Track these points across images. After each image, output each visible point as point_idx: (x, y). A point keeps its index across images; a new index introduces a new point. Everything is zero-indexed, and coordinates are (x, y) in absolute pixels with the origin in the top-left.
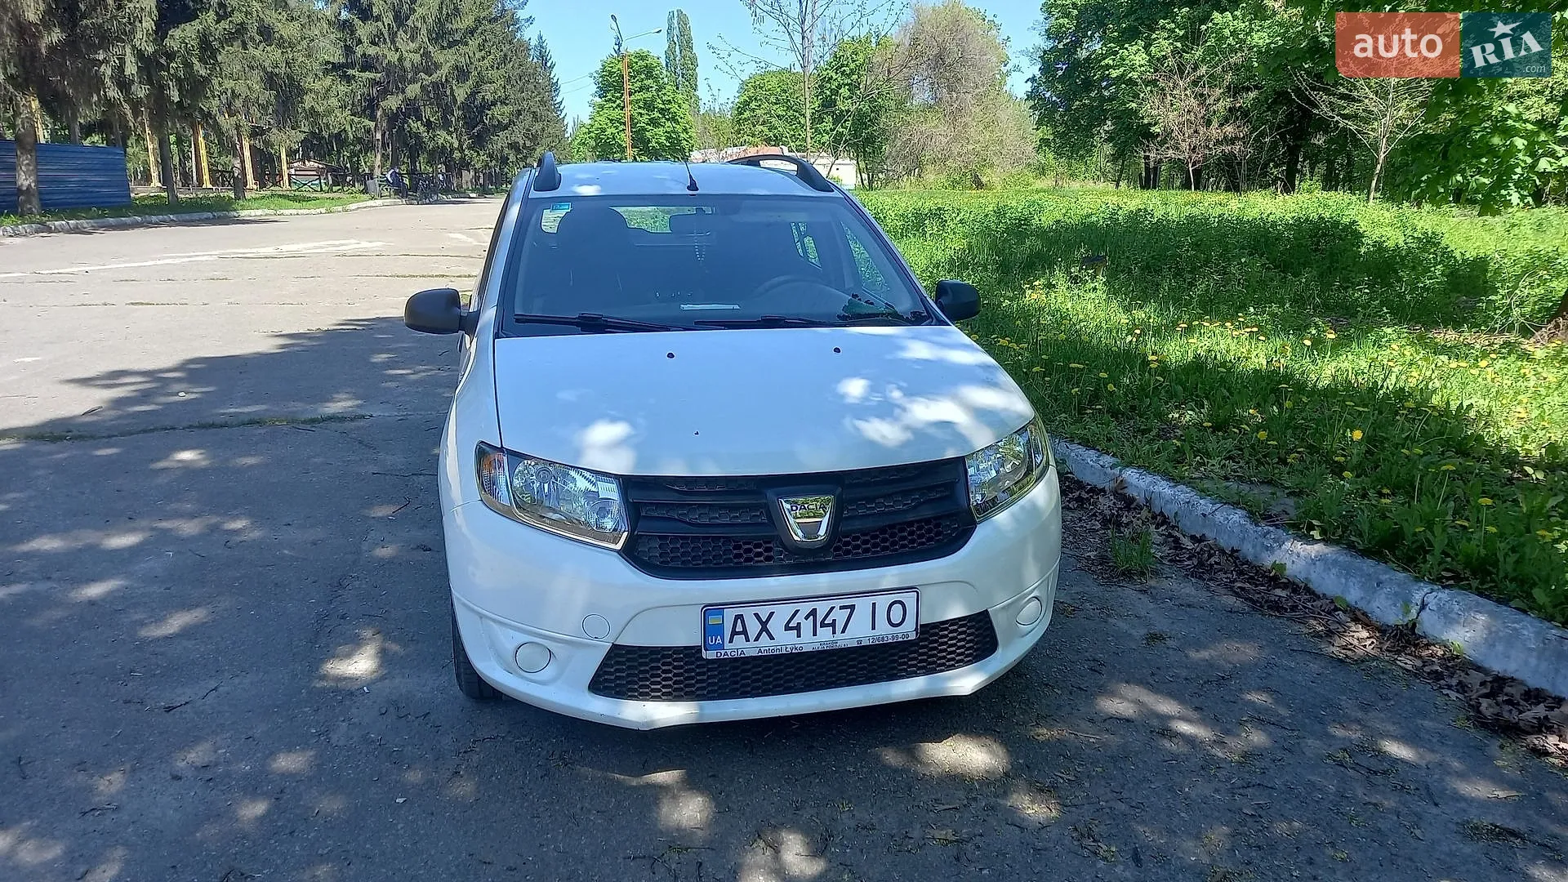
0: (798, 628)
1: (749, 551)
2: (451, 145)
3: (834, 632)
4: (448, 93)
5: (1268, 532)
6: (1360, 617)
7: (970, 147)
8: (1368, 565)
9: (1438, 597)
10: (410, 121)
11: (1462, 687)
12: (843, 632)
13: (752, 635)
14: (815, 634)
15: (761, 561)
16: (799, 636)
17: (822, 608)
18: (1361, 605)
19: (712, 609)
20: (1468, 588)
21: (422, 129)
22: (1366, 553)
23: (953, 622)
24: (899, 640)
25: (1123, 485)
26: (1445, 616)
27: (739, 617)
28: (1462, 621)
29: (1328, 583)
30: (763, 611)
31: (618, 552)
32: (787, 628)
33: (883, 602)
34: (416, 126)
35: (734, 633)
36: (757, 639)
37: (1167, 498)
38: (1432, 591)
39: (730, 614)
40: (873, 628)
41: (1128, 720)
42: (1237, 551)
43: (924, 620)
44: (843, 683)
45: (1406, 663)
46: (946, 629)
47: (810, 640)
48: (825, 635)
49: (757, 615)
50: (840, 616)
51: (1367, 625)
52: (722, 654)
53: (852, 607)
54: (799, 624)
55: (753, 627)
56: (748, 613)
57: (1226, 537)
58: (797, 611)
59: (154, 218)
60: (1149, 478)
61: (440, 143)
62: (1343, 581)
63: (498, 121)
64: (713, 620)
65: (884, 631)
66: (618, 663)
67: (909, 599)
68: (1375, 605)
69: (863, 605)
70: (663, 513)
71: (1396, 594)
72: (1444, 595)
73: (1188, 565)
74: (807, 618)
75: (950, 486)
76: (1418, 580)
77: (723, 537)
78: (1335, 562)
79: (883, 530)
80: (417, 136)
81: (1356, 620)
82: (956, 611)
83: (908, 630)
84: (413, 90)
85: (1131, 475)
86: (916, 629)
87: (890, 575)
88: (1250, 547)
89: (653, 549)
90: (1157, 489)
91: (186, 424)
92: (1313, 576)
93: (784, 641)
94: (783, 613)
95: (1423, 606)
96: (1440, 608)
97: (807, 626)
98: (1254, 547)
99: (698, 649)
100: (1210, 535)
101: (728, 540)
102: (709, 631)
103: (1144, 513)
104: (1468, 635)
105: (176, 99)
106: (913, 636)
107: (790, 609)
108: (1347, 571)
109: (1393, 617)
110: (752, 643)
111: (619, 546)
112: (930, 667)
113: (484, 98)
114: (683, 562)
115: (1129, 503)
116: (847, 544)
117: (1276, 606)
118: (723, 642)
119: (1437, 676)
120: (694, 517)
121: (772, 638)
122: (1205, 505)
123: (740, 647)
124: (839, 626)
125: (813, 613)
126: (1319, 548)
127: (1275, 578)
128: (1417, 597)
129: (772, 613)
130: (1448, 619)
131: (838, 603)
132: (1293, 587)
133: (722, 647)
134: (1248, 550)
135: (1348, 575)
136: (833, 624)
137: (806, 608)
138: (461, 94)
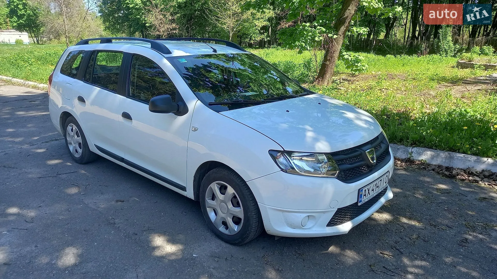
9: (415, 150)
11: (433, 170)
17: (377, 182)
20: (419, 146)
26: (419, 154)
28: (424, 154)
30: (368, 187)
32: (372, 190)
35: (364, 195)
38: (412, 149)
53: (381, 180)
71: (404, 151)
72: (415, 149)
95: (412, 152)
99: (357, 203)
104: (426, 157)
128: (410, 151)
130: (420, 154)
137: (375, 183)
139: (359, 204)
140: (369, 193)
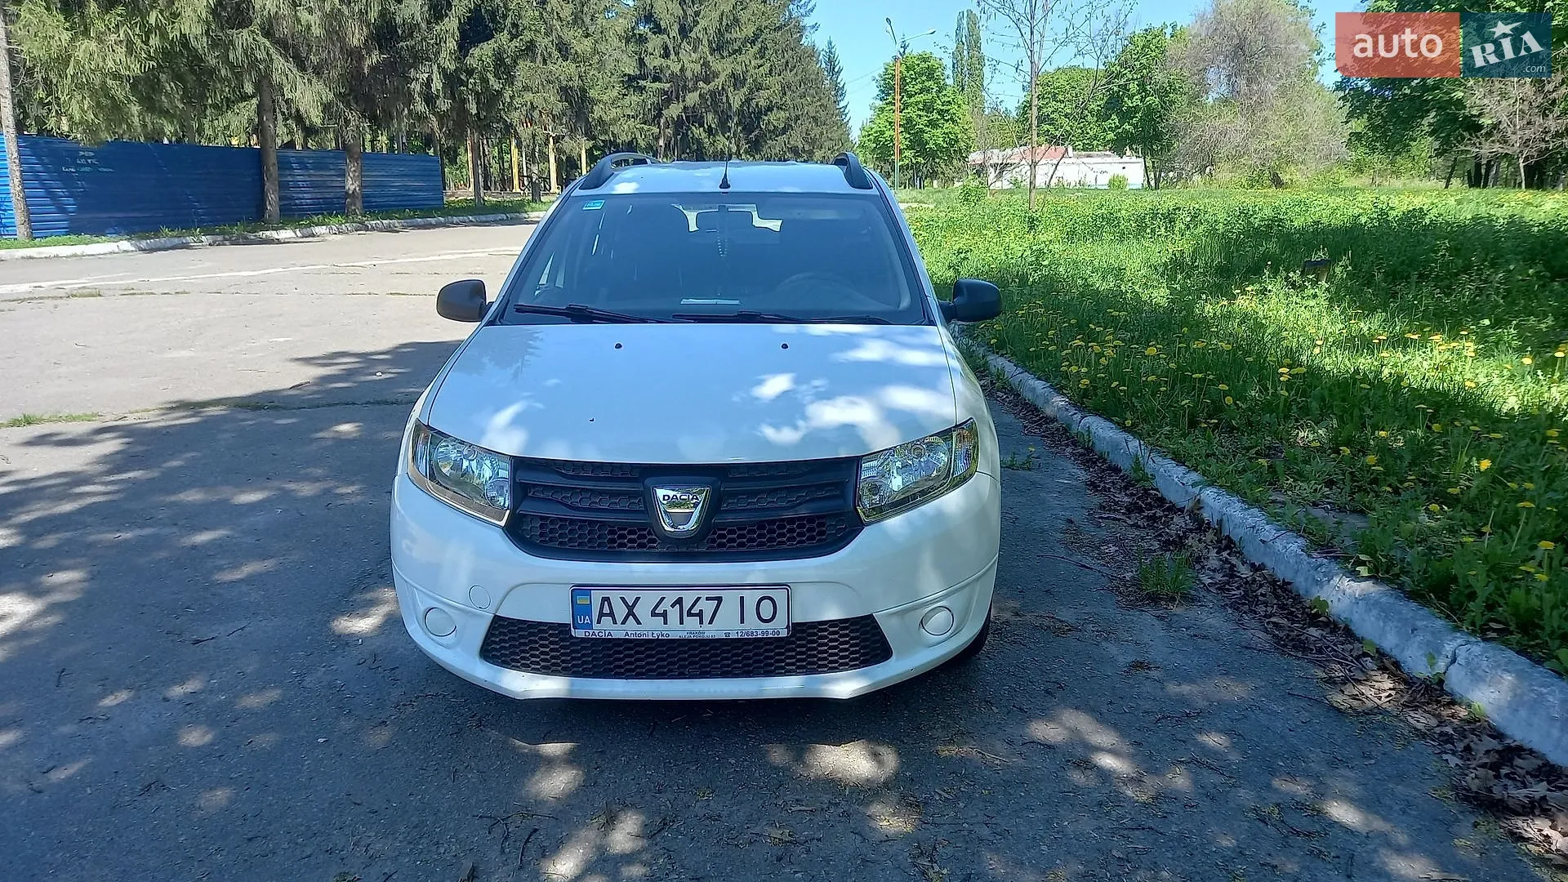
0: (664, 615)
1: (622, 537)
2: (730, 149)
3: (701, 622)
4: (724, 100)
5: (1320, 565)
6: (1390, 666)
7: (1269, 143)
8: (1409, 608)
10: (693, 128)
12: (711, 622)
13: (620, 617)
14: (682, 623)
15: (634, 548)
16: (665, 623)
18: (1395, 653)
19: (581, 590)
21: (704, 135)
22: (1413, 596)
23: (833, 623)
24: (770, 636)
25: (1199, 504)
27: (608, 599)
29: (1368, 626)
31: (503, 528)
32: (654, 614)
33: (751, 597)
34: (698, 132)
35: (601, 615)
36: (623, 623)
37: (1237, 521)
39: (597, 596)
40: (742, 622)
41: (1049, 747)
42: (1289, 583)
43: (798, 619)
44: (717, 675)
45: (1418, 721)
46: (825, 630)
47: (677, 629)
48: (692, 623)
49: (623, 599)
50: (708, 607)
51: (1392, 675)
52: (589, 634)
54: (665, 611)
55: (621, 611)
56: (615, 596)
57: (1282, 568)
58: (663, 599)
59: (455, 219)
60: (1225, 499)
61: (719, 149)
62: (1382, 624)
63: (774, 126)
64: (582, 600)
65: (753, 627)
66: (501, 633)
67: (779, 596)
68: (1408, 653)
69: (731, 598)
70: (548, 494)
73: (1234, 595)
74: (673, 606)
75: (840, 486)
76: (1457, 629)
77: (601, 522)
78: (1377, 603)
79: (761, 525)
80: (699, 142)
81: (1383, 669)
82: (832, 613)
83: (779, 628)
84: (692, 98)
85: (1209, 495)
86: (788, 627)
87: (759, 571)
88: (1302, 579)
89: (533, 529)
90: (1229, 511)
91: (364, 401)
92: (1355, 617)
93: (649, 627)
94: (649, 599)
96: (1468, 663)
97: (674, 614)
98: (1306, 580)
100: (1269, 564)
101: (603, 524)
102: (579, 611)
103: (1210, 536)
105: (474, 112)
106: (784, 634)
107: (656, 596)
108: (1386, 613)
109: (1421, 669)
110: (619, 626)
111: (503, 523)
112: (810, 666)
113: (757, 105)
114: (561, 543)
115: (1201, 526)
116: (723, 536)
117: (1301, 646)
118: (591, 621)
119: (1447, 739)
120: (576, 500)
121: (639, 623)
122: (1269, 531)
123: (606, 629)
124: (707, 617)
125: (679, 601)
126: (1367, 586)
127: (1317, 616)
128: (1449, 648)
129: (638, 599)
131: (705, 594)
132: (1332, 626)
133: (590, 626)
134: (1300, 583)
135: (1386, 619)
136: (700, 614)
137: (672, 596)
138: (736, 100)
139: (579, 633)
140: (631, 613)
